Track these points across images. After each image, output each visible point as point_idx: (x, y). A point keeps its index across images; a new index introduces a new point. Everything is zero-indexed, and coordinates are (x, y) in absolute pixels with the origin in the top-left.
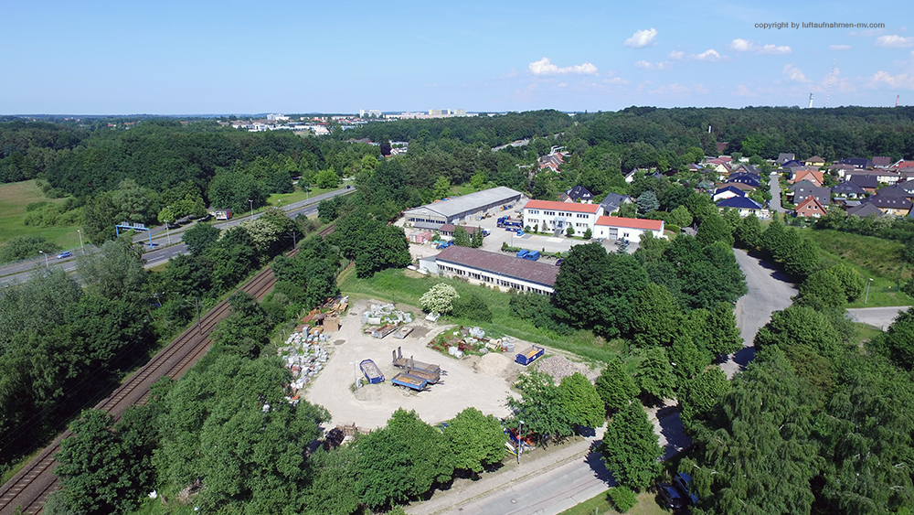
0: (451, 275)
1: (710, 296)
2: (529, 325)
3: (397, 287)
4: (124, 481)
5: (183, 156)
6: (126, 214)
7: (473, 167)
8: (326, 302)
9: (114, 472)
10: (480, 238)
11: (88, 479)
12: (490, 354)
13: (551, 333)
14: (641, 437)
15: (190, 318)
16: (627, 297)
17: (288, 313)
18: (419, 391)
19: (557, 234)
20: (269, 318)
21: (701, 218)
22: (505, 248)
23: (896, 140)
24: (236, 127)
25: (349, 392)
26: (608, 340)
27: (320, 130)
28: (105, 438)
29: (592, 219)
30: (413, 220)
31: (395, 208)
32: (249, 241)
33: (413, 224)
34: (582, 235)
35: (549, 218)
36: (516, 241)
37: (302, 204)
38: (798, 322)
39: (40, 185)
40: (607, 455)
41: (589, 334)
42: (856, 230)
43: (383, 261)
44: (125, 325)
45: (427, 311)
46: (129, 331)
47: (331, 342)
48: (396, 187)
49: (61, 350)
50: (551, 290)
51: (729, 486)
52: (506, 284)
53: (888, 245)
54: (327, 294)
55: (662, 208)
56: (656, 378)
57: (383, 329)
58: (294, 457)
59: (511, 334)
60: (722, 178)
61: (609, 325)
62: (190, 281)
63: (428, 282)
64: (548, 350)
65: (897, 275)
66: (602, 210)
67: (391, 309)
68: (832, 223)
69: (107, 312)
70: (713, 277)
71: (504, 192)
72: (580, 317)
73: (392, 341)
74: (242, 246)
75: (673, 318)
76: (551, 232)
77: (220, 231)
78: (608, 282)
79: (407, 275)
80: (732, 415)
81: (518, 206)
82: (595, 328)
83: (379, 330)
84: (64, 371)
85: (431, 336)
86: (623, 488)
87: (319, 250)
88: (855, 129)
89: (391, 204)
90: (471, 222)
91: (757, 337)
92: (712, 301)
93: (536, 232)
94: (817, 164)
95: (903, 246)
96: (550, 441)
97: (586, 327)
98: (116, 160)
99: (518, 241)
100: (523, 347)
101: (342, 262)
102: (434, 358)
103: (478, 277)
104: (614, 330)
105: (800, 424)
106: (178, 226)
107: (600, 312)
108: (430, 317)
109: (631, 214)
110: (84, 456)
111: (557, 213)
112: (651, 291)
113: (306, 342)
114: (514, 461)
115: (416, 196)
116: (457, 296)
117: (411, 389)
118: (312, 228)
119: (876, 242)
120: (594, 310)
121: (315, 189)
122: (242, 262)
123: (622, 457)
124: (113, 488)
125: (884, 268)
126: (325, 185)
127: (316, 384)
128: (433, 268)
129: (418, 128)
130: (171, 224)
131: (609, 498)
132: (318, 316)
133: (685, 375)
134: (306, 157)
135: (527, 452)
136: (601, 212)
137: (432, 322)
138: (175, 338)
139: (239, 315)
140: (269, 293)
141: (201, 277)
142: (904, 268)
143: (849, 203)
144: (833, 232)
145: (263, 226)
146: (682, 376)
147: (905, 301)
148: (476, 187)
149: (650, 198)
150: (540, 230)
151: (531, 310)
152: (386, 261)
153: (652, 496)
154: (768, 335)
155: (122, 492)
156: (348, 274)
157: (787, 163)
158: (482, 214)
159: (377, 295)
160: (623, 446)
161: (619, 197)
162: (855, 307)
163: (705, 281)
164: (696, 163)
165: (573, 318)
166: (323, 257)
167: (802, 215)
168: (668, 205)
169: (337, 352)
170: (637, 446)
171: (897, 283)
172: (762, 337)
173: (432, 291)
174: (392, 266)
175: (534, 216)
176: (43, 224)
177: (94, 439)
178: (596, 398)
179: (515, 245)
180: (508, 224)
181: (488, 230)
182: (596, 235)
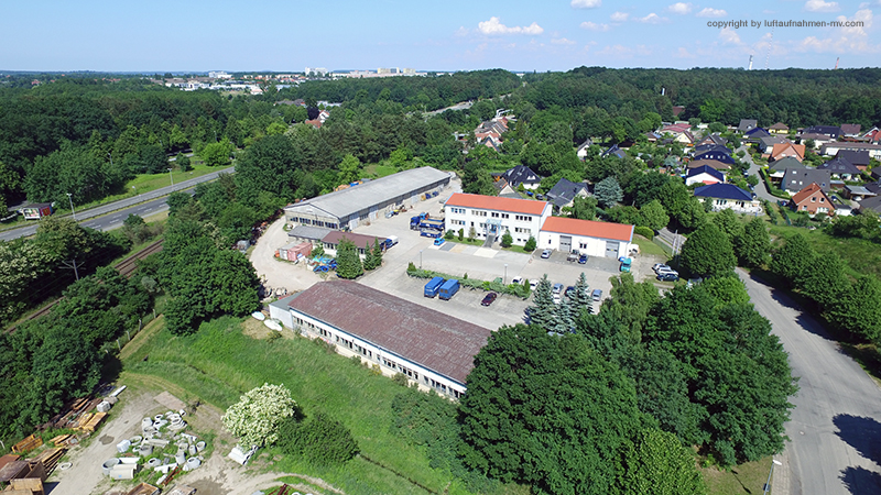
0: (311, 334)
2: (419, 457)
7: (396, 140)
8: (64, 411)
10: (378, 255)
19: (489, 242)
22: (411, 273)
23: (865, 106)
24: (169, 85)
27: (255, 90)
29: (536, 224)
30: (295, 219)
31: (272, 202)
33: (296, 225)
35: (479, 219)
43: (210, 307)
52: (391, 365)
55: (627, 201)
60: (686, 151)
66: (550, 206)
67: (179, 425)
71: (429, 174)
76: (482, 238)
79: (246, 332)
89: (265, 198)
93: (461, 238)
94: (781, 131)
99: (432, 255)
103: (349, 344)
109: (588, 212)
111: (489, 213)
115: (312, 182)
121: (201, 167)
128: (288, 320)
134: (203, 124)
136: (549, 209)
137: (236, 466)
148: (397, 165)
149: (612, 187)
150: (466, 235)
157: (751, 131)
158: (394, 207)
161: (572, 185)
168: (635, 196)
174: (230, 313)
175: (459, 217)
180: (423, 226)
181: (393, 238)
182: (542, 244)
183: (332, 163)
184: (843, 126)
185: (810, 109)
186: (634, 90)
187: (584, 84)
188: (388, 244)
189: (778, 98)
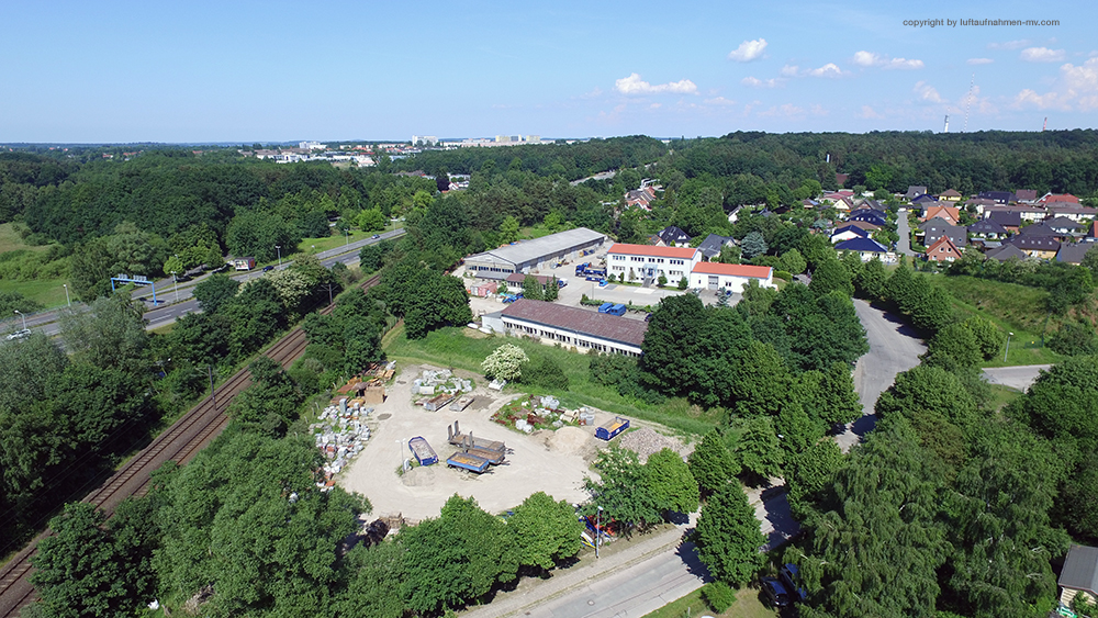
0: (520, 334)
1: (825, 356)
2: (612, 392)
3: (455, 349)
4: (118, 589)
5: (195, 193)
6: (123, 264)
7: (548, 204)
8: (368, 368)
9: (105, 579)
10: (555, 290)
11: (71, 587)
12: (566, 428)
13: (638, 402)
14: (741, 523)
15: (202, 390)
16: (728, 358)
17: (322, 382)
18: (480, 474)
19: (646, 285)
20: (298, 389)
21: (816, 263)
22: (585, 301)
23: (1042, 170)
24: (262, 157)
25: (396, 476)
26: (706, 409)
27: (364, 161)
28: (94, 537)
29: (688, 266)
30: (474, 268)
31: (453, 254)
32: (275, 295)
33: (475, 273)
34: (676, 285)
35: (637, 265)
36: (598, 292)
37: (341, 251)
38: (925, 384)
39: (17, 229)
40: (701, 544)
41: (683, 402)
42: (995, 276)
43: (437, 318)
44: (120, 399)
45: (490, 378)
46: (126, 407)
47: (374, 416)
48: (454, 229)
49: (40, 431)
50: (639, 351)
51: (841, 579)
52: (585, 344)
53: (1031, 293)
54: (369, 359)
55: (770, 253)
56: (759, 453)
57: (438, 400)
58: (325, 555)
59: (590, 403)
60: (842, 216)
61: (706, 391)
62: (202, 345)
63: (492, 341)
64: (633, 422)
65: (1042, 328)
66: (700, 254)
67: (448, 375)
68: (967, 268)
69: (98, 384)
70: (827, 333)
71: (584, 235)
72: (672, 383)
73: (448, 414)
74: (266, 302)
75: (782, 383)
76: (640, 281)
77: (239, 284)
78: (704, 340)
80: (844, 495)
81: (601, 251)
82: (690, 394)
83: (432, 401)
84: (44, 456)
85: (495, 408)
86: (719, 583)
87: (360, 305)
88: (995, 158)
89: (448, 250)
90: (545, 270)
91: (878, 404)
92: (827, 361)
93: (621, 282)
94: (952, 198)
95: (1048, 294)
96: (635, 530)
97: (679, 394)
98: (112, 199)
99: (600, 292)
100: (605, 419)
101: (388, 320)
102: (499, 434)
103: (551, 336)
104: (712, 397)
105: (922, 504)
106: (188, 279)
107: (695, 376)
108: (494, 385)
109: (734, 259)
110: (68, 559)
112: (755, 351)
113: (343, 416)
114: (592, 555)
115: (478, 240)
116: (526, 359)
117: (470, 471)
118: (352, 279)
119: (1017, 289)
120: (689, 373)
121: (357, 232)
122: (266, 321)
123: (717, 548)
124: (104, 598)
125: (1027, 320)
126: (369, 228)
127: (356, 467)
128: (498, 326)
129: (482, 158)
130: (180, 276)
131: (704, 596)
132: (359, 386)
133: (794, 449)
134: (346, 193)
135: (608, 544)
136: (698, 257)
137: (496, 390)
138: (184, 414)
139: (261, 385)
140: (299, 359)
141: (216, 340)
142: (1050, 320)
143: (988, 244)
144: (968, 278)
145: (292, 278)
146: (790, 450)
147: (1050, 358)
148: (551, 229)
149: (757, 240)
150: (626, 279)
151: (615, 375)
152: (442, 318)
153: (755, 592)
154: (891, 401)
155: (114, 603)
156: (395, 334)
157: (918, 198)
158: (557, 260)
159: (431, 359)
160: (719, 534)
161: (720, 239)
162: (993, 366)
163: (819, 338)
164: (812, 198)
165: (664, 384)
166: (366, 314)
167: (934, 259)
168: (778, 248)
169: (381, 428)
170: (735, 533)
171: (1041, 337)
172: (884, 403)
173: (496, 354)
174: (449, 324)
175: (619, 263)
176: (21, 277)
177: (80, 538)
178: (688, 478)
179: (597, 298)
180: (588, 272)
181: (563, 280)
182: (693, 284)
183: (493, 224)
184: (1019, 192)
185: (985, 175)
186: (794, 157)
187: (739, 150)
189: (950, 163)
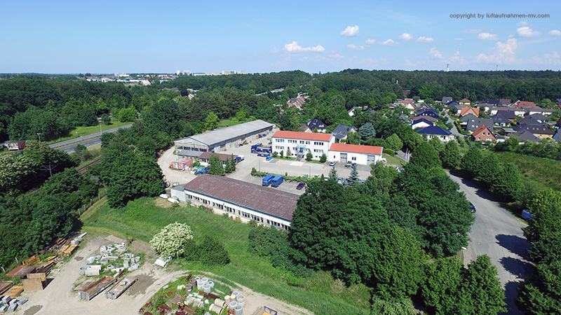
0: (198, 204)
3: (144, 218)
8: (53, 244)
10: (233, 164)
16: (369, 241)
19: (299, 158)
22: (254, 173)
29: (326, 146)
30: (181, 148)
31: (167, 138)
33: (180, 152)
34: (319, 159)
35: (292, 145)
41: (328, 275)
47: (22, 311)
50: (288, 224)
52: (246, 215)
55: (378, 136)
57: (98, 284)
60: (412, 113)
64: (282, 310)
71: (260, 124)
76: (294, 156)
79: (157, 205)
81: (270, 135)
82: (334, 271)
83: (92, 286)
85: (151, 291)
90: (231, 150)
93: (282, 157)
94: (466, 103)
97: (324, 269)
99: (265, 165)
100: (255, 306)
103: (221, 207)
108: (160, 262)
109: (356, 141)
111: (298, 141)
115: (189, 128)
119: (552, 163)
121: (116, 123)
126: (124, 119)
128: (183, 197)
134: (117, 99)
136: (333, 139)
137: (160, 268)
148: (240, 120)
149: (369, 128)
150: (285, 155)
152: (139, 191)
157: (449, 103)
158: (240, 142)
159: (119, 229)
161: (346, 127)
164: (392, 103)
165: (311, 261)
167: (479, 140)
168: (382, 132)
173: (163, 232)
174: (146, 195)
175: (280, 144)
179: (263, 170)
180: (259, 150)
181: (241, 156)
182: (330, 159)
183: (201, 117)
184: (501, 100)
185: (482, 91)
186: (380, 81)
187: (350, 77)
188: (239, 159)
189: (464, 84)
